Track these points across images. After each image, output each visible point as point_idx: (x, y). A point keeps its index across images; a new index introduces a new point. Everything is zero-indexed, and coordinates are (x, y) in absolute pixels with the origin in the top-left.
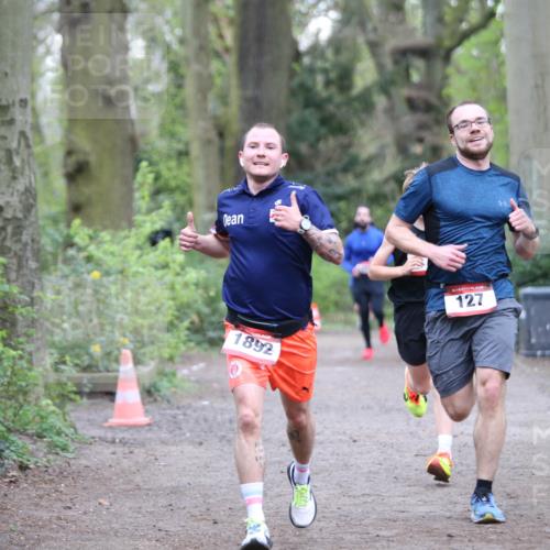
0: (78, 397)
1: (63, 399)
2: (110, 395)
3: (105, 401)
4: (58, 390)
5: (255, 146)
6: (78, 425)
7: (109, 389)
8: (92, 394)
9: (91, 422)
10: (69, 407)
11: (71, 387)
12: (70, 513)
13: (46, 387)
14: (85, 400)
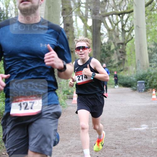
0: (67, 99)
1: (65, 99)
2: (72, 98)
3: (71, 100)
4: (64, 98)
6: (67, 103)
8: (69, 98)
9: (69, 103)
10: (66, 100)
11: (66, 97)
12: (66, 117)
13: (62, 97)
14: (68, 100)
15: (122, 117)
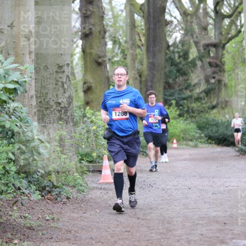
0: (88, 173)
1: (83, 173)
2: (100, 172)
3: (98, 174)
4: (80, 170)
6: (88, 183)
7: (100, 170)
8: (93, 171)
9: (93, 182)
10: (85, 176)
11: (85, 169)
12: (85, 215)
13: (76, 169)
14: (91, 173)
15: (215, 214)
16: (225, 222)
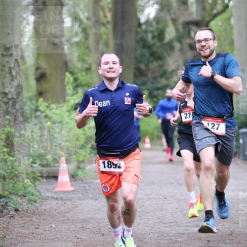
0: (41, 179)
1: (34, 179)
2: (56, 177)
3: (53, 180)
4: (32, 175)
5: (107, 63)
6: (41, 191)
7: (55, 175)
8: (48, 177)
9: (47, 190)
10: (37, 183)
11: (38, 174)
12: (38, 230)
13: (27, 174)
14: (44, 180)
16: (208, 239)
